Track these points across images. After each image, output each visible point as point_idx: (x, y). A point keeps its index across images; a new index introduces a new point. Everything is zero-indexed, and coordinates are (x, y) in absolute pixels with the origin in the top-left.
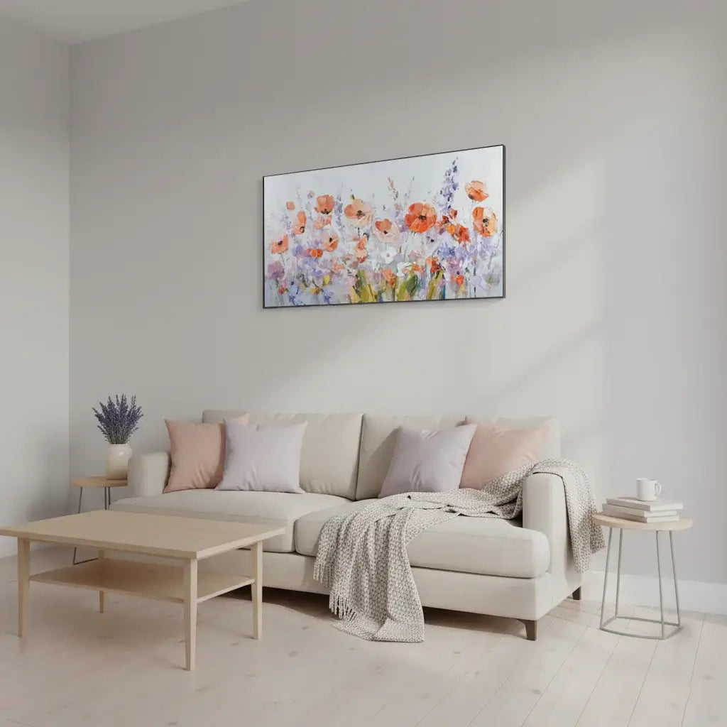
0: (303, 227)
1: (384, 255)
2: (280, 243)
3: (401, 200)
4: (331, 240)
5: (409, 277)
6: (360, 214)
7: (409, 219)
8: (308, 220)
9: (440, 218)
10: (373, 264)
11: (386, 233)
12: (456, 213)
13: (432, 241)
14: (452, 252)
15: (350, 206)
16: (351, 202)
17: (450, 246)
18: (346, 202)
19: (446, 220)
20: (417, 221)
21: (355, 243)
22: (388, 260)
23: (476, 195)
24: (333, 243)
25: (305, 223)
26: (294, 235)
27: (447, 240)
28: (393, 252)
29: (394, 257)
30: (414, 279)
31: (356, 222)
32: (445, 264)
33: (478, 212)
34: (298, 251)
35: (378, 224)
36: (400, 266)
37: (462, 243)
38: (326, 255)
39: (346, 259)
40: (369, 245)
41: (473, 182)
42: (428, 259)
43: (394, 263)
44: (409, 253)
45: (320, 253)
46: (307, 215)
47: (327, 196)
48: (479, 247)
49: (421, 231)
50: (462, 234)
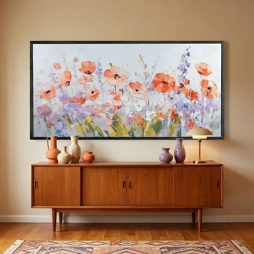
0: (69, 82)
1: (135, 105)
2: (48, 92)
3: (149, 70)
4: (93, 92)
5: (155, 122)
6: (116, 76)
7: (155, 83)
8: (73, 78)
9: (178, 84)
10: (127, 111)
11: (137, 91)
12: (189, 82)
13: (172, 99)
14: (186, 106)
15: (108, 71)
16: (109, 67)
17: (184, 102)
18: (105, 67)
19: (182, 86)
20: (161, 85)
21: (113, 96)
22: (139, 110)
23: (203, 72)
24: (94, 95)
25: (70, 79)
26: (60, 87)
27: (183, 98)
28: (143, 104)
29: (143, 107)
30: (159, 123)
31: (114, 81)
32: (181, 114)
33: (204, 83)
34: (64, 99)
35: (131, 84)
36: (148, 114)
37: (193, 101)
38: (88, 102)
39: (105, 106)
40: (124, 98)
41: (201, 63)
42: (169, 110)
43: (144, 111)
44: (154, 105)
45: (83, 101)
46: (73, 74)
47: (90, 62)
48: (205, 105)
49: (164, 91)
50: (193, 95)
